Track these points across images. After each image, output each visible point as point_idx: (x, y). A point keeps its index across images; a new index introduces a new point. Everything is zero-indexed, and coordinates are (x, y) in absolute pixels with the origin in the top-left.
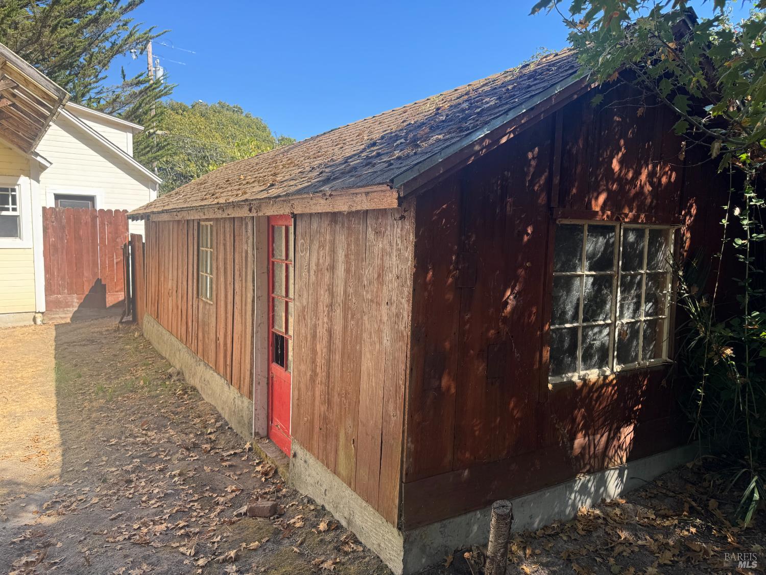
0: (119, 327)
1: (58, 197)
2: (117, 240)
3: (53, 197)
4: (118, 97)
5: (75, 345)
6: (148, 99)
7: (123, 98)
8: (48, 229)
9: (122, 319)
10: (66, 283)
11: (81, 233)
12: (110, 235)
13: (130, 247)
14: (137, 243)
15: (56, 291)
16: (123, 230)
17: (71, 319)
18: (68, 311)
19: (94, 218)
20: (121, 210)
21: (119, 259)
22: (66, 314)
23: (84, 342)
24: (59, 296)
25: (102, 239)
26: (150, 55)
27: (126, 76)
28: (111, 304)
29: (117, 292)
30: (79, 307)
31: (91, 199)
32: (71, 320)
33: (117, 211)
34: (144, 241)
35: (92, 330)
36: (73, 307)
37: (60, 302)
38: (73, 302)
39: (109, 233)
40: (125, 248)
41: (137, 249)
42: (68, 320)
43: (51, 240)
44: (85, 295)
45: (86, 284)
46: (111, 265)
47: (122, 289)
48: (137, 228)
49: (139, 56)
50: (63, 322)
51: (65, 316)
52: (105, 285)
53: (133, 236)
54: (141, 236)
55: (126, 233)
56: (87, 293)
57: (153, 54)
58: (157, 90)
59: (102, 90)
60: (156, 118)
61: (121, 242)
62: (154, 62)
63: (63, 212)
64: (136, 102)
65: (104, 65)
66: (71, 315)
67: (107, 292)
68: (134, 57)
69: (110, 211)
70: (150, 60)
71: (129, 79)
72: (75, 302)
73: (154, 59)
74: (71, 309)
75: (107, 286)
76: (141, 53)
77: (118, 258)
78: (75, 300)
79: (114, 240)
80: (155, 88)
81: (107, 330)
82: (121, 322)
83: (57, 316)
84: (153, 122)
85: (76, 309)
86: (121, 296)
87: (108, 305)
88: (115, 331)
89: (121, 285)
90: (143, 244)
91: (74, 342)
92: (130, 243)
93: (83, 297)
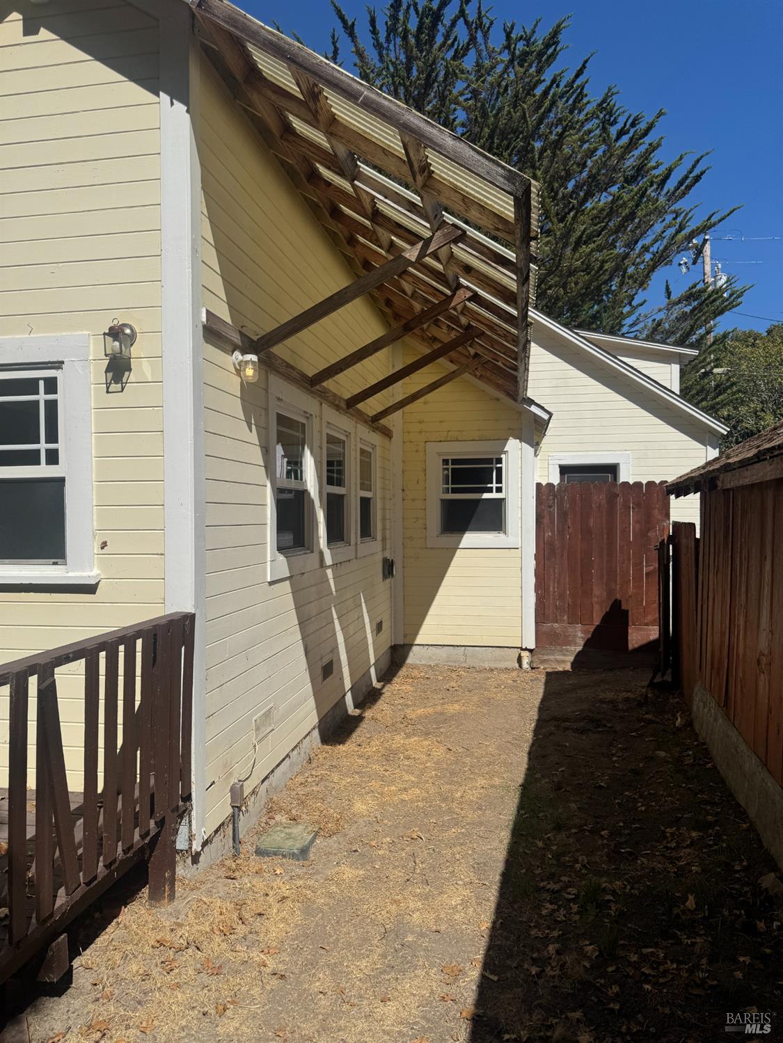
0: (646, 696)
1: (564, 470)
2: (649, 534)
3: (558, 470)
4: (659, 324)
5: (567, 729)
6: (703, 318)
7: (667, 326)
8: (543, 518)
9: (654, 677)
10: (567, 605)
11: (591, 522)
12: (638, 525)
13: (671, 546)
14: (684, 541)
15: (551, 618)
16: (659, 517)
17: (573, 664)
18: (567, 651)
19: (612, 498)
20: (657, 482)
21: (652, 568)
22: (564, 655)
23: (582, 724)
24: (556, 625)
25: (625, 531)
26: (708, 260)
27: (672, 294)
28: (636, 646)
29: (647, 624)
30: (585, 645)
31: (613, 469)
32: (572, 668)
33: (650, 484)
34: (698, 536)
35: (602, 696)
36: (576, 644)
37: (556, 635)
38: (575, 636)
39: (636, 522)
40: (662, 548)
41: (683, 551)
42: (568, 667)
43: (546, 535)
44: (594, 627)
45: (596, 607)
46: (638, 578)
47: (655, 620)
48: (687, 509)
49: (692, 267)
50: (561, 669)
51: (563, 661)
52: (627, 611)
53: (677, 525)
54: (693, 525)
55: (664, 521)
56: (597, 623)
57: (712, 258)
58: (718, 303)
59: (638, 319)
60: (714, 347)
61: (656, 536)
62: (712, 269)
63: (565, 491)
64: (686, 325)
65: (641, 284)
66: (572, 658)
67: (630, 623)
68: (684, 270)
69: (638, 485)
70: (708, 268)
71: (674, 297)
72: (579, 637)
73: (713, 266)
74: (573, 648)
75: (630, 613)
76: (694, 263)
77: (650, 566)
78: (580, 634)
79: (643, 534)
80: (715, 300)
81: (627, 700)
82: (652, 685)
83: (552, 657)
84: (710, 354)
85: (579, 648)
86: (653, 633)
87: (630, 647)
88: (640, 705)
89: (654, 615)
90: (697, 540)
91: (567, 720)
92: (671, 539)
93: (592, 629)
